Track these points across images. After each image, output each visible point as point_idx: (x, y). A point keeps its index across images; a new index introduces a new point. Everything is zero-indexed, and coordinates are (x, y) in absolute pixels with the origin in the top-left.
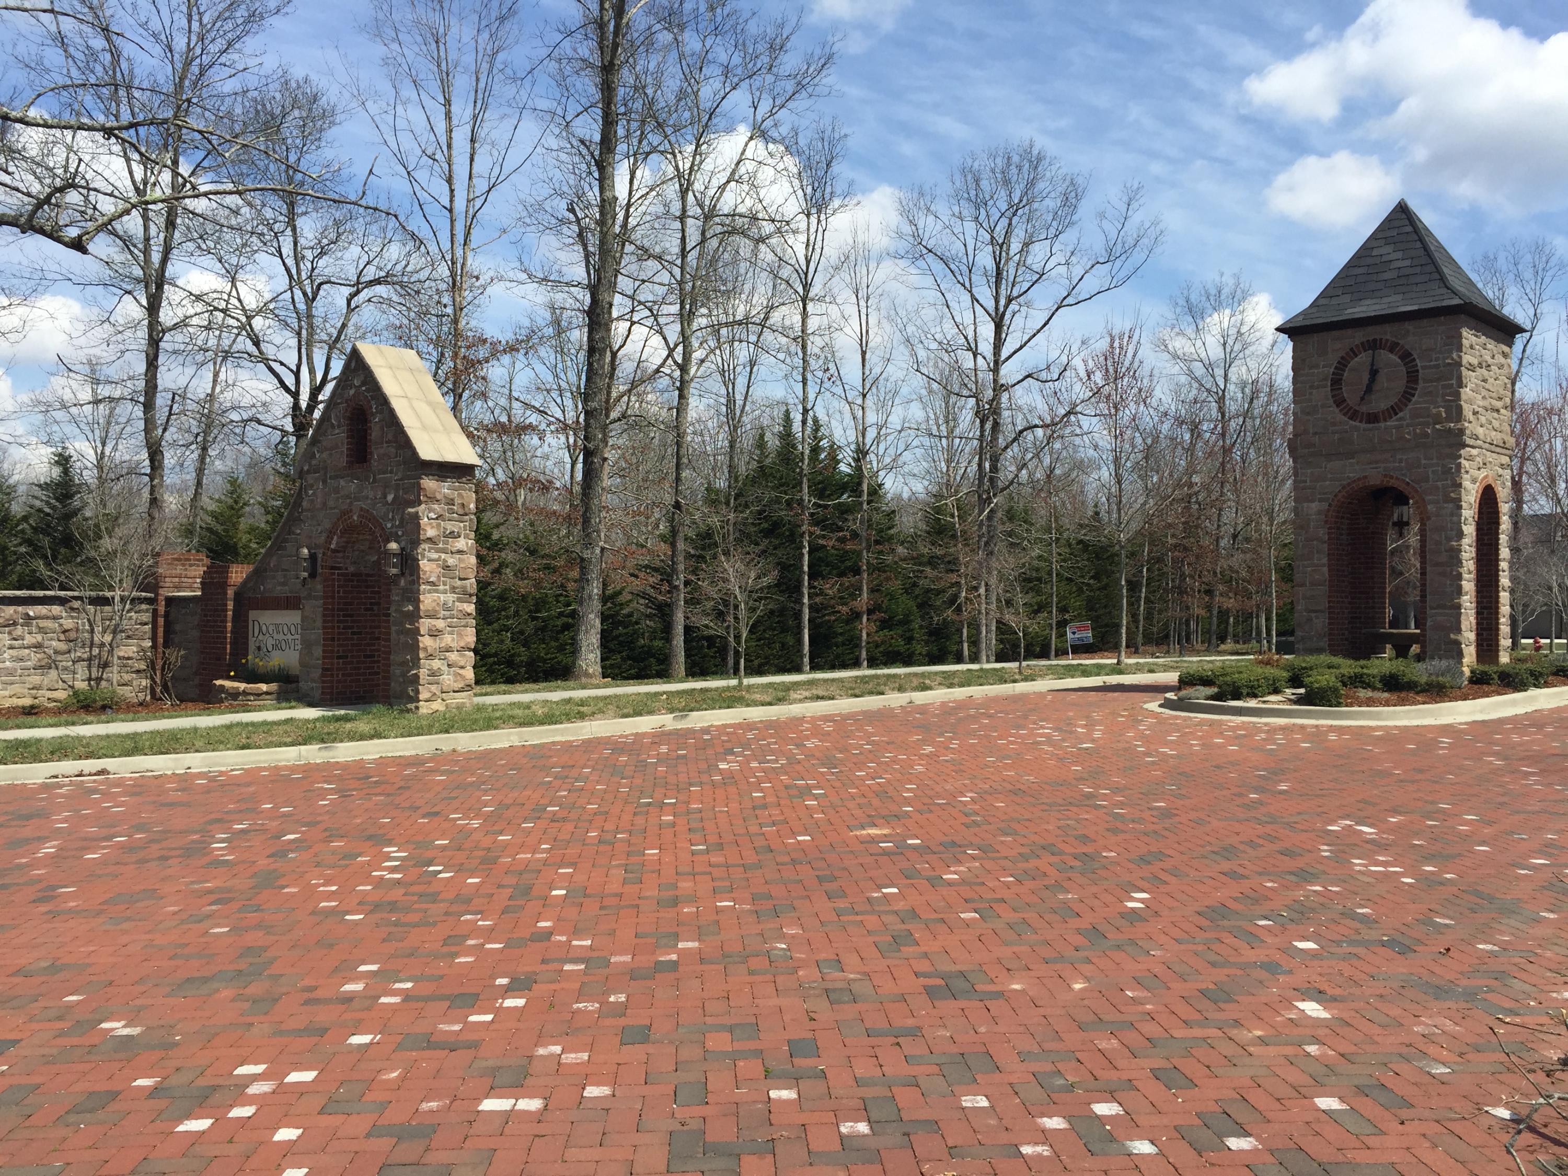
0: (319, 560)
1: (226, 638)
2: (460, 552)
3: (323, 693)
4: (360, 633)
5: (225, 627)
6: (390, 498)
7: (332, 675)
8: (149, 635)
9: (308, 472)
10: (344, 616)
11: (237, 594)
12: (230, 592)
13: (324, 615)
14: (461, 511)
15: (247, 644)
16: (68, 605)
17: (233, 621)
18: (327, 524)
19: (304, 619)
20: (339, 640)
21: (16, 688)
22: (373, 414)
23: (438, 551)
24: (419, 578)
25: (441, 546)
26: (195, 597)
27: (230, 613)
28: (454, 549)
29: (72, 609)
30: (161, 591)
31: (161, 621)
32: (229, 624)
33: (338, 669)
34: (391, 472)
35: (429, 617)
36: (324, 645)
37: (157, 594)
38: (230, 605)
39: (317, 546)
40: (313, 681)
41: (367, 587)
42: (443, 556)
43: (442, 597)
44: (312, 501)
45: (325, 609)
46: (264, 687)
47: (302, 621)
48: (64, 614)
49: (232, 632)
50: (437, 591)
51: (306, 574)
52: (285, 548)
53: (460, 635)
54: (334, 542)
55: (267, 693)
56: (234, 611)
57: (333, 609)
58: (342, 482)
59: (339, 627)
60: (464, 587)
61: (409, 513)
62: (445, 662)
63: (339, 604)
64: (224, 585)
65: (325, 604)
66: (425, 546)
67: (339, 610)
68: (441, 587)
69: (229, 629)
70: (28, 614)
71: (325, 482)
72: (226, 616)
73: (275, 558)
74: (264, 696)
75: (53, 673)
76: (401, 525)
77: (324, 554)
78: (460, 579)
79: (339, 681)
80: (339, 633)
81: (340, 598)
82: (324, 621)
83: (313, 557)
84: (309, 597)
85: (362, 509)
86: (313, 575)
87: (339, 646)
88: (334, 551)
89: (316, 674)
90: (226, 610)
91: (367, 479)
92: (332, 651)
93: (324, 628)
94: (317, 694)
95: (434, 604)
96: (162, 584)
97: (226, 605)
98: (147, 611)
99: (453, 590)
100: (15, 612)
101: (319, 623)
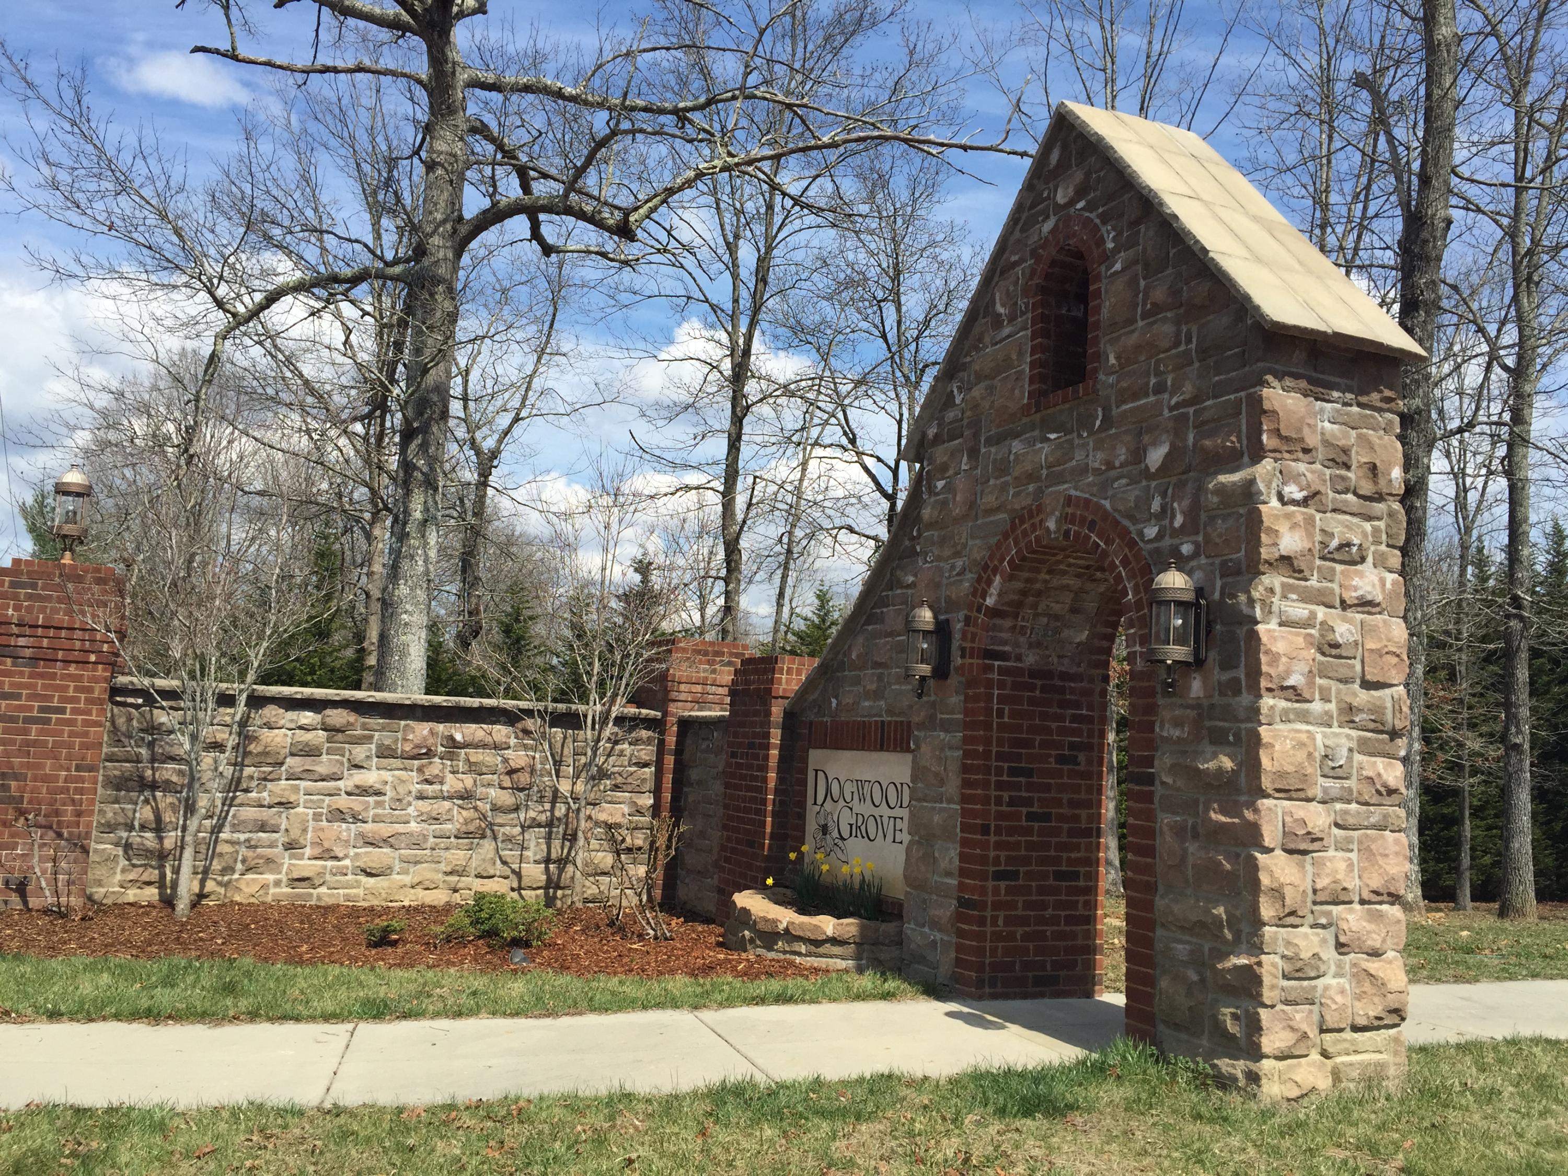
0: (957, 636)
1: (764, 802)
2: (1366, 605)
3: (959, 962)
4: (1046, 817)
5: (765, 780)
6: (1156, 456)
7: (982, 921)
8: (650, 785)
9: (937, 439)
10: (1012, 772)
11: (789, 715)
12: (777, 711)
13: (965, 769)
14: (1367, 488)
15: (802, 816)
16: (520, 725)
17: (780, 770)
18: (977, 550)
19: (918, 773)
20: (998, 832)
21: (425, 872)
22: (1107, 258)
23: (1308, 597)
24: (1255, 672)
25: (1313, 582)
26: (720, 720)
27: (774, 752)
28: (1351, 596)
29: (527, 732)
30: (672, 708)
31: (669, 760)
32: (772, 775)
33: (997, 906)
34: (1160, 389)
35: (1286, 793)
36: (964, 843)
37: (665, 714)
38: (776, 735)
39: (952, 605)
40: (935, 924)
41: (1063, 704)
42: (1321, 613)
43: (1319, 733)
44: (945, 503)
45: (967, 754)
46: (828, 925)
47: (914, 778)
48: (513, 741)
49: (777, 791)
50: (1304, 717)
51: (925, 669)
52: (880, 619)
53: (1366, 852)
54: (994, 590)
55: (834, 941)
56: (782, 748)
57: (987, 754)
58: (1017, 446)
59: (999, 801)
60: (1377, 710)
61: (1222, 490)
62: (1329, 934)
63: (1000, 742)
64: (765, 696)
65: (966, 740)
66: (1273, 580)
67: (1000, 756)
68: (1317, 707)
69: (772, 785)
70: (451, 738)
71: (974, 453)
72: (766, 758)
73: (860, 640)
74: (827, 948)
75: (488, 846)
76: (1191, 527)
77: (967, 620)
78: (1367, 685)
79: (997, 937)
80: (1000, 816)
81: (1002, 727)
82: (966, 784)
83: (942, 630)
84: (931, 723)
85: (1069, 500)
86: (941, 672)
87: (999, 845)
88: (994, 613)
89: (945, 910)
90: (767, 747)
91: (1085, 422)
92: (983, 860)
93: (964, 799)
94: (945, 962)
95: (1301, 755)
96: (674, 695)
97: (767, 735)
98: (649, 741)
99: (1349, 713)
100: (432, 732)
101: (953, 786)
